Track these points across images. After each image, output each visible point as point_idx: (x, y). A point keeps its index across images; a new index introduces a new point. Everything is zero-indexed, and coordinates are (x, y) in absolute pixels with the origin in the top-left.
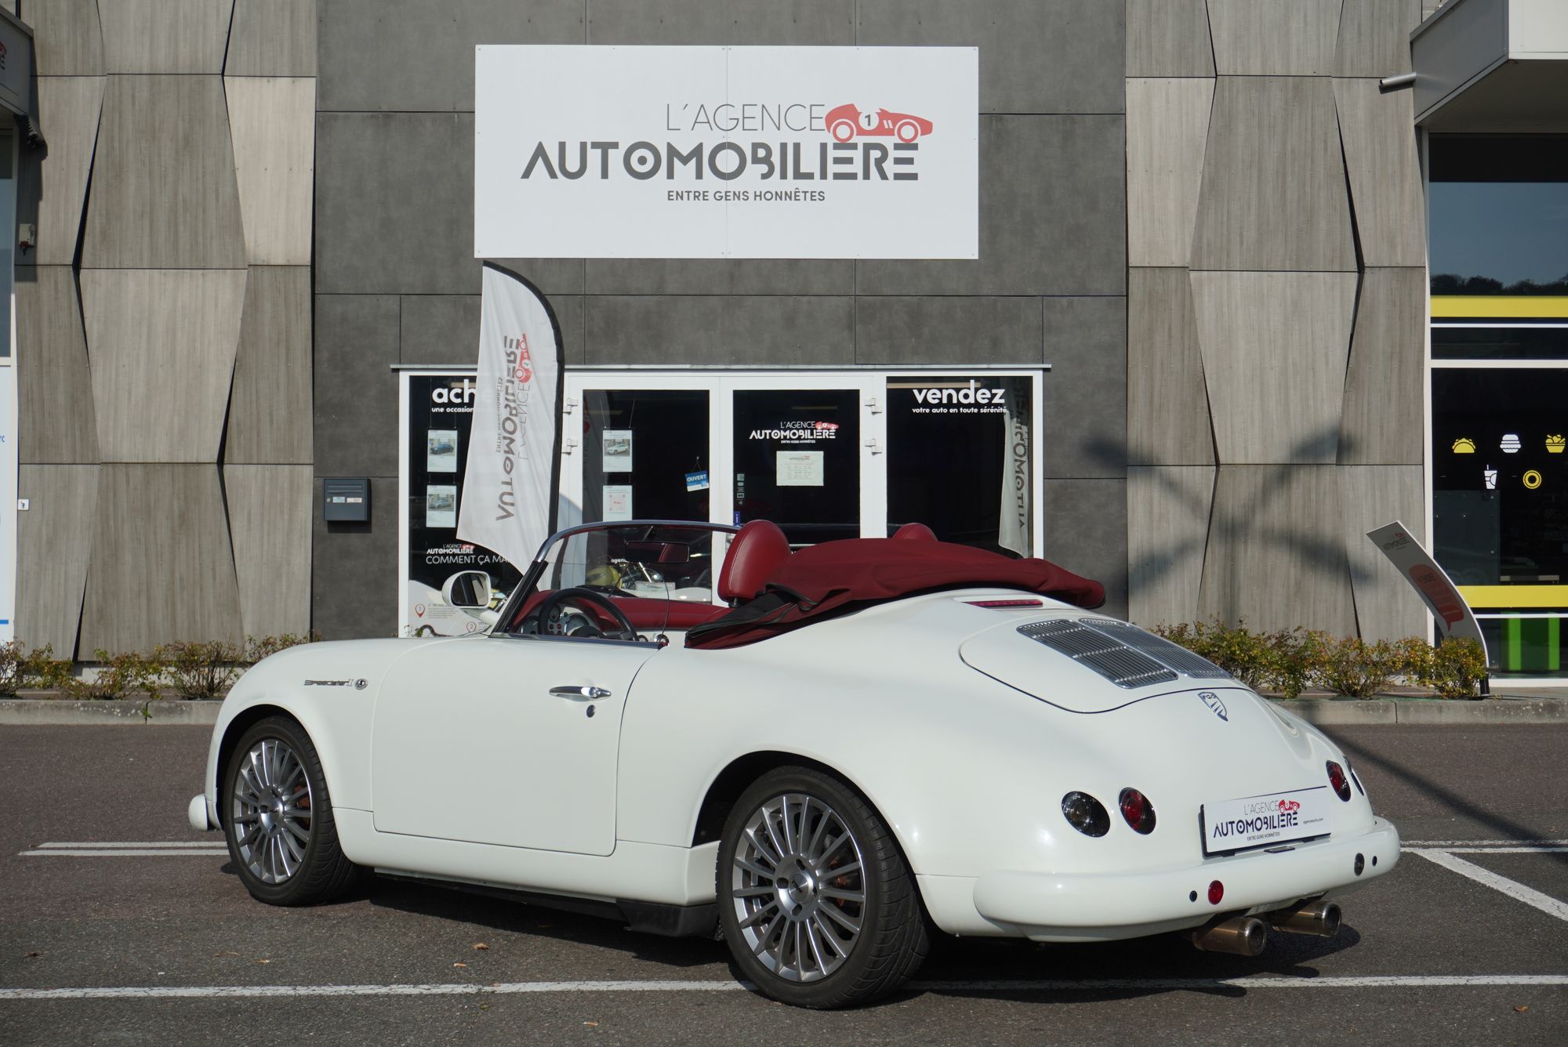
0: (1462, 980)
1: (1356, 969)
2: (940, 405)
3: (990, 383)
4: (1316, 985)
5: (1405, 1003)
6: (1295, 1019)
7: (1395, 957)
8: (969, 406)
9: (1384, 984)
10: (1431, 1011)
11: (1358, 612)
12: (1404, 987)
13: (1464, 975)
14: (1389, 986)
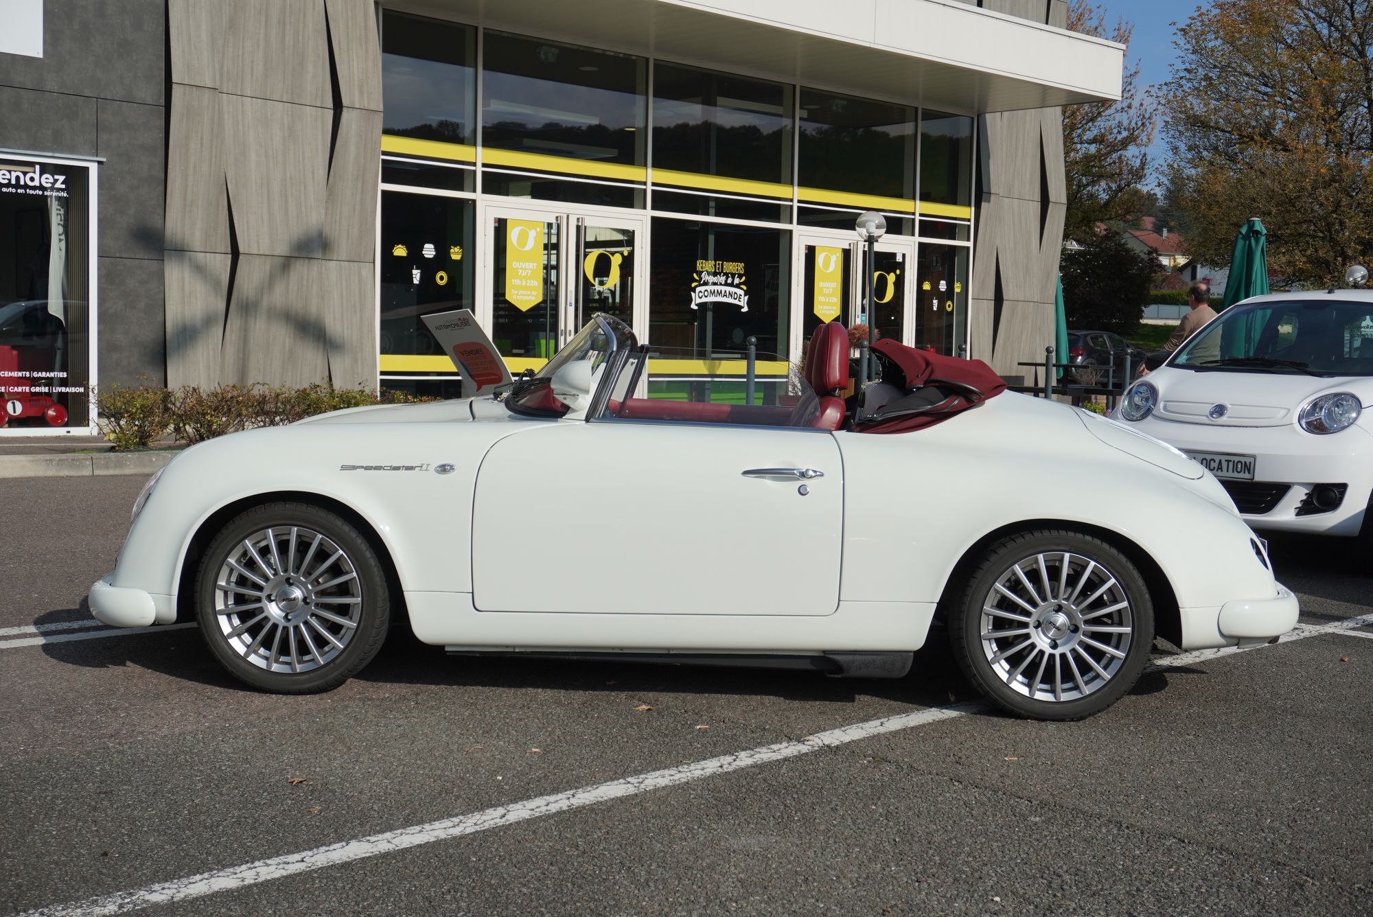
8: (34, 188)
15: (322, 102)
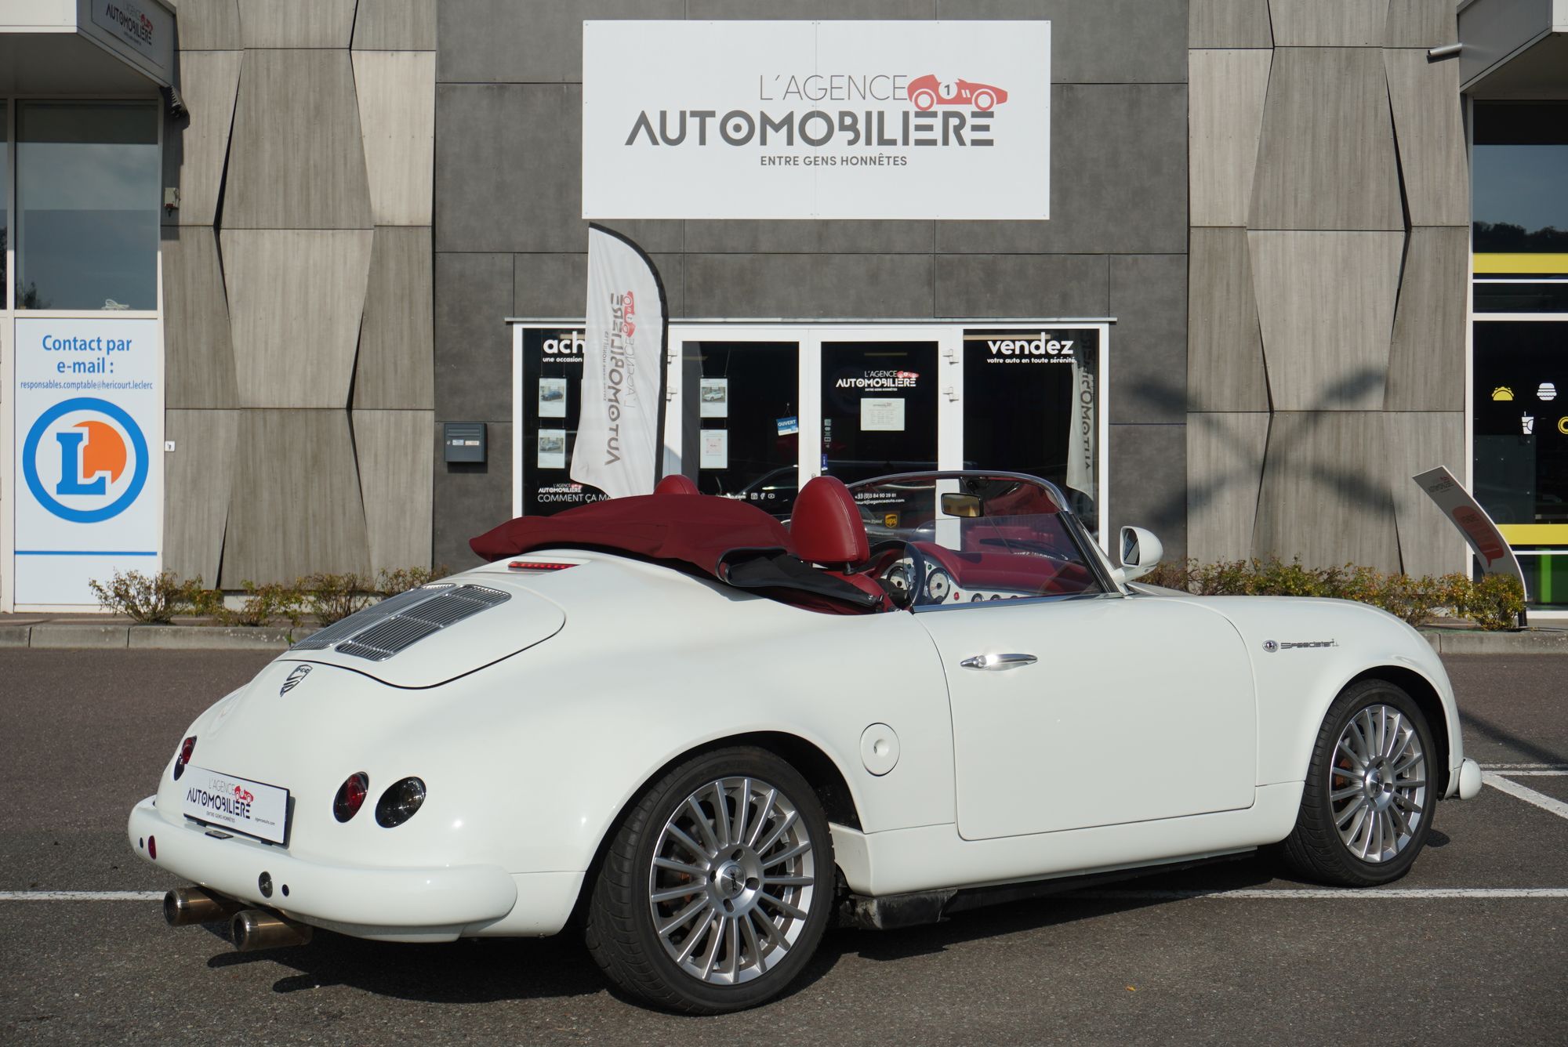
0: (1523, 893)
1: (1425, 882)
2: (1011, 356)
3: (1059, 335)
4: (1390, 896)
5: (1473, 913)
6: (1375, 927)
7: (1459, 871)
8: (1040, 356)
9: (1452, 895)
10: (1497, 920)
11: (1402, 548)
12: (1471, 899)
13: (1523, 888)
14: (1457, 898)
15: (1389, 224)
